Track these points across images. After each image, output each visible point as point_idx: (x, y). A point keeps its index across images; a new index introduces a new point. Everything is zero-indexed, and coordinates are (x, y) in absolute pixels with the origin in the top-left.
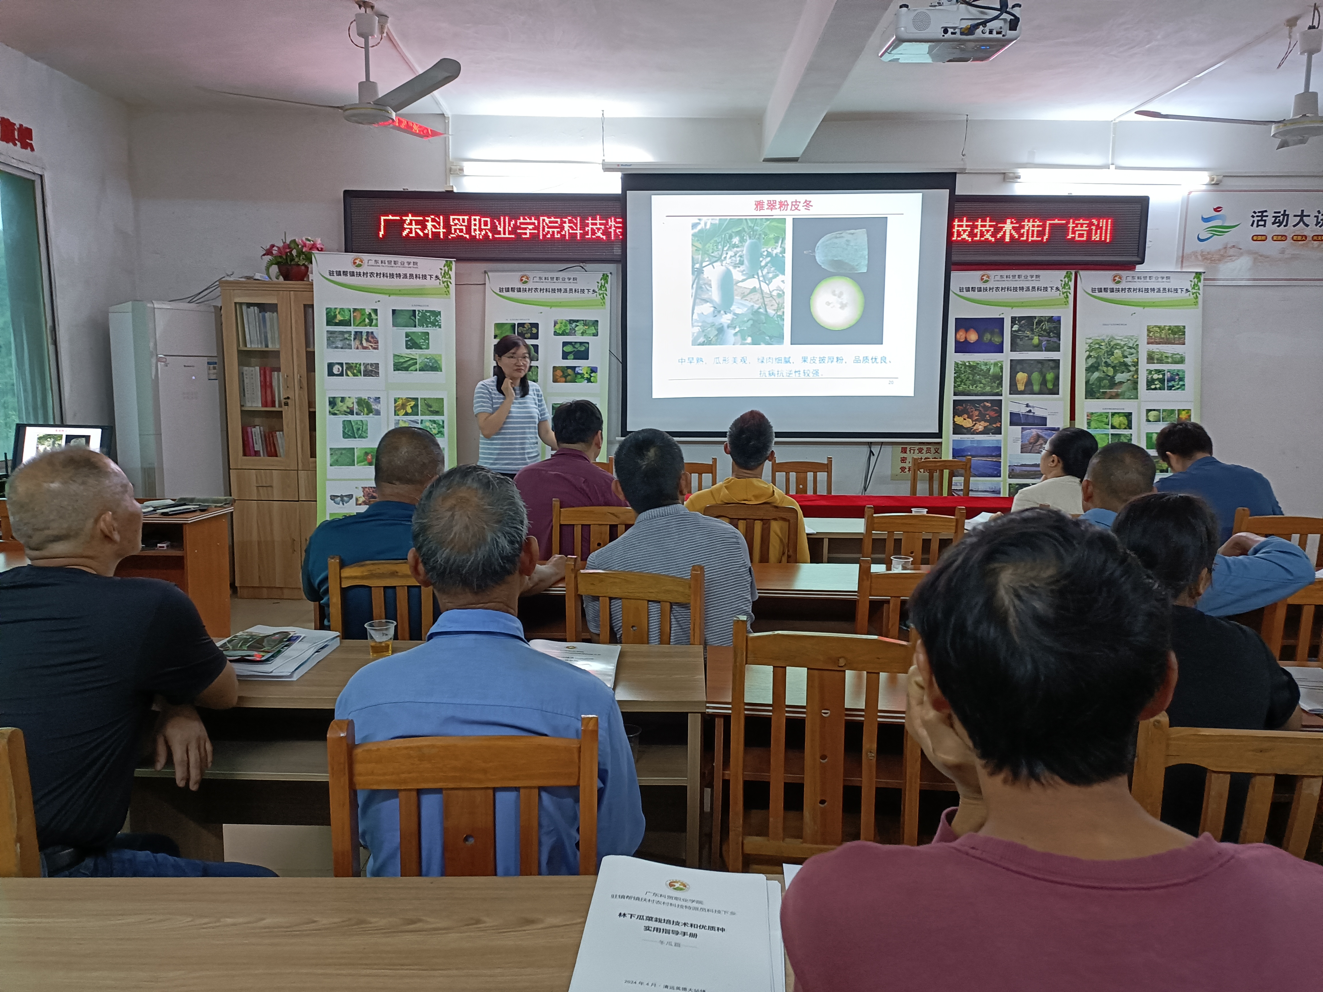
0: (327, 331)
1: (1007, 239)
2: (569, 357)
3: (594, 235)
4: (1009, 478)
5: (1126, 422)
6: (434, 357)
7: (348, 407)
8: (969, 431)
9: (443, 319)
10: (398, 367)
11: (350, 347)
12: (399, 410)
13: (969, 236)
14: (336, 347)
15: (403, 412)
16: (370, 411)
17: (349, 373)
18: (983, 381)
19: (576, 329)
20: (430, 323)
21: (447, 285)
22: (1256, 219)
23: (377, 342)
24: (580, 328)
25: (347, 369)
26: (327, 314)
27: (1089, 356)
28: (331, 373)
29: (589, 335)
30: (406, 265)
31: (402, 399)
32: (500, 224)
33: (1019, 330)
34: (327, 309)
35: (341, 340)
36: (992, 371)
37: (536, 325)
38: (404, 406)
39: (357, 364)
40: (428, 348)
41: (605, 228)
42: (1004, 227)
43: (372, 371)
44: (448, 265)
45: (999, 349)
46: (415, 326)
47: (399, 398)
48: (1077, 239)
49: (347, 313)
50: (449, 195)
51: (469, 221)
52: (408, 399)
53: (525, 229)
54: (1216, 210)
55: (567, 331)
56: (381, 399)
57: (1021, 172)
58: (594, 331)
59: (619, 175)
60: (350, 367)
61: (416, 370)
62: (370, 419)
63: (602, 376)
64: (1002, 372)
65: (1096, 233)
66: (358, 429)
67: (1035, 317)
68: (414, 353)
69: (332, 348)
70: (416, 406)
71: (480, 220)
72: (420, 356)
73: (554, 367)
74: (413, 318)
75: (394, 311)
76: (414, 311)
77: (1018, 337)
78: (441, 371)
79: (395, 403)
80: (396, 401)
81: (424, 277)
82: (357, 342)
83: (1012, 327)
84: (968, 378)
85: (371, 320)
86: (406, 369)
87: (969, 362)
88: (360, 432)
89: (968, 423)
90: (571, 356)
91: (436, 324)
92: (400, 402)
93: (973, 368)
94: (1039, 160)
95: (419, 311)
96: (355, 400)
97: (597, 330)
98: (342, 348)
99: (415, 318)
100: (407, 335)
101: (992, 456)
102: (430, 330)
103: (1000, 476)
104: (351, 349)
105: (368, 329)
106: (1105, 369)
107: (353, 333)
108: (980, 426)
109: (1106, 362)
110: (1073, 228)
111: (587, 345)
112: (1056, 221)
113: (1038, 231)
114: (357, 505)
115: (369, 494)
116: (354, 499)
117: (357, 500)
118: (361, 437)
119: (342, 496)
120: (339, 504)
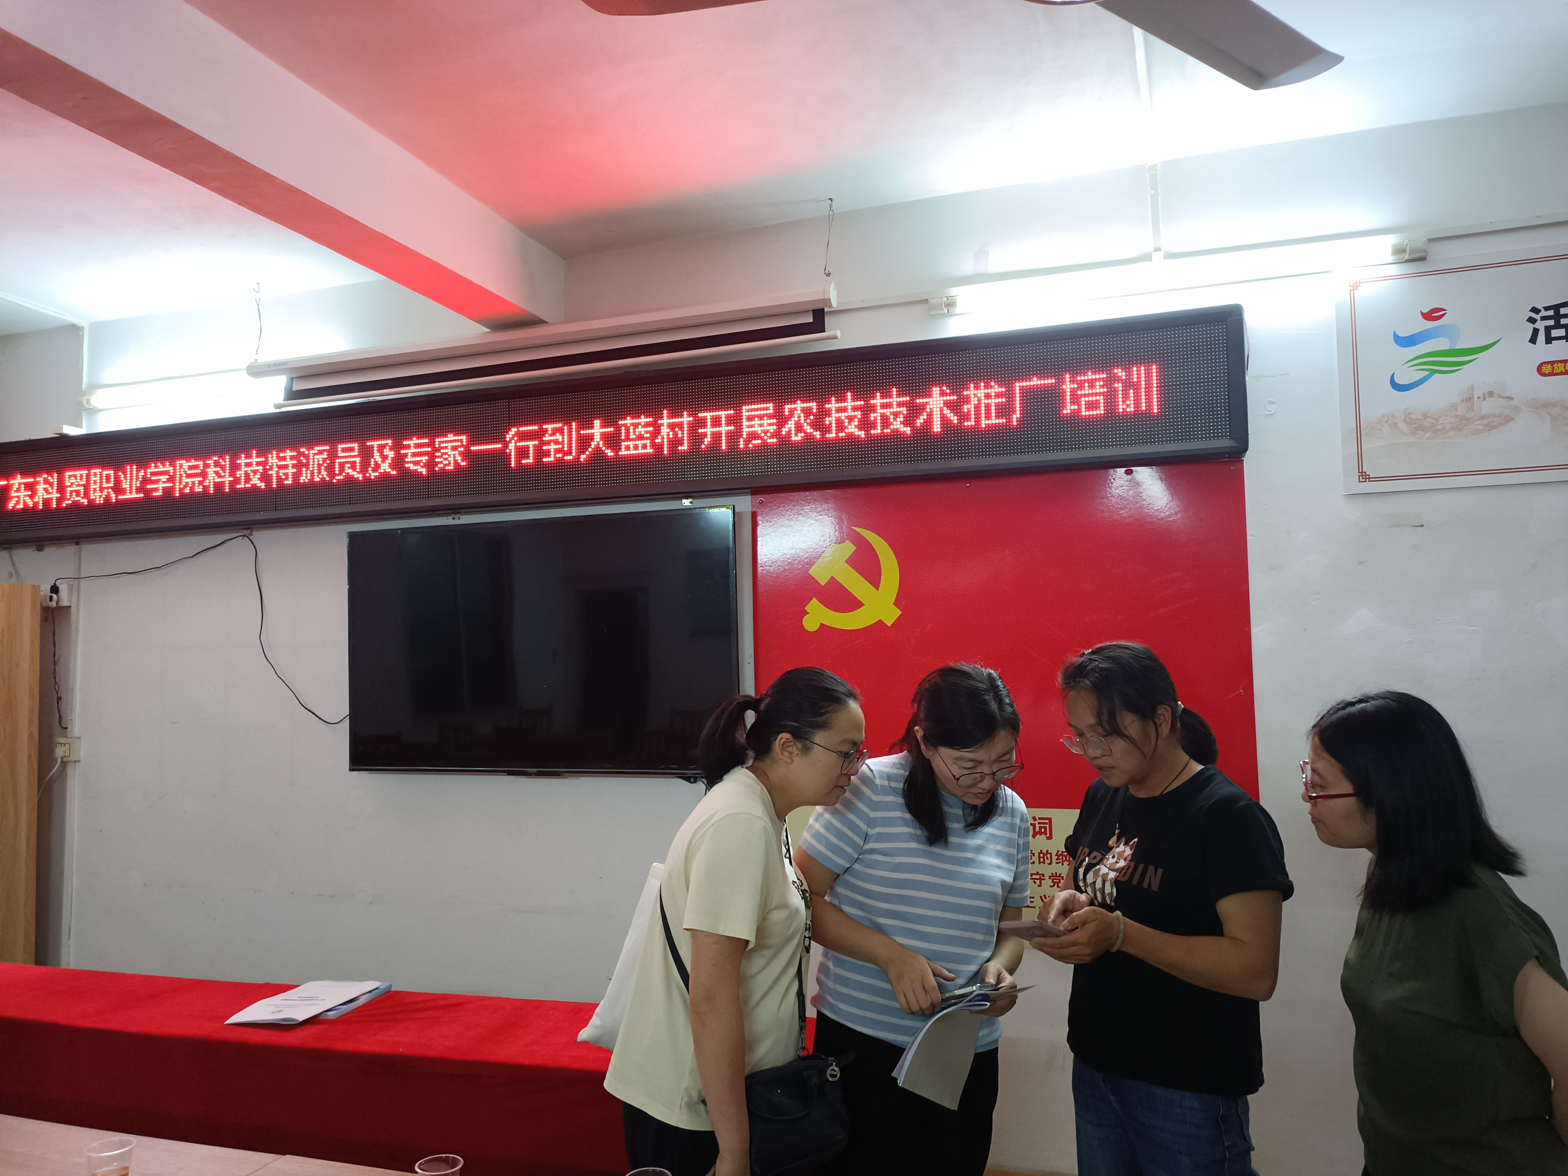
3: (249, 483)
32: (125, 478)
41: (264, 468)
48: (1083, 413)
50: (65, 442)
51: (88, 476)
53: (157, 482)
57: (961, 292)
59: (280, 380)
65: (1126, 398)
71: (101, 474)
110: (1073, 391)
112: (1035, 382)
113: (998, 405)
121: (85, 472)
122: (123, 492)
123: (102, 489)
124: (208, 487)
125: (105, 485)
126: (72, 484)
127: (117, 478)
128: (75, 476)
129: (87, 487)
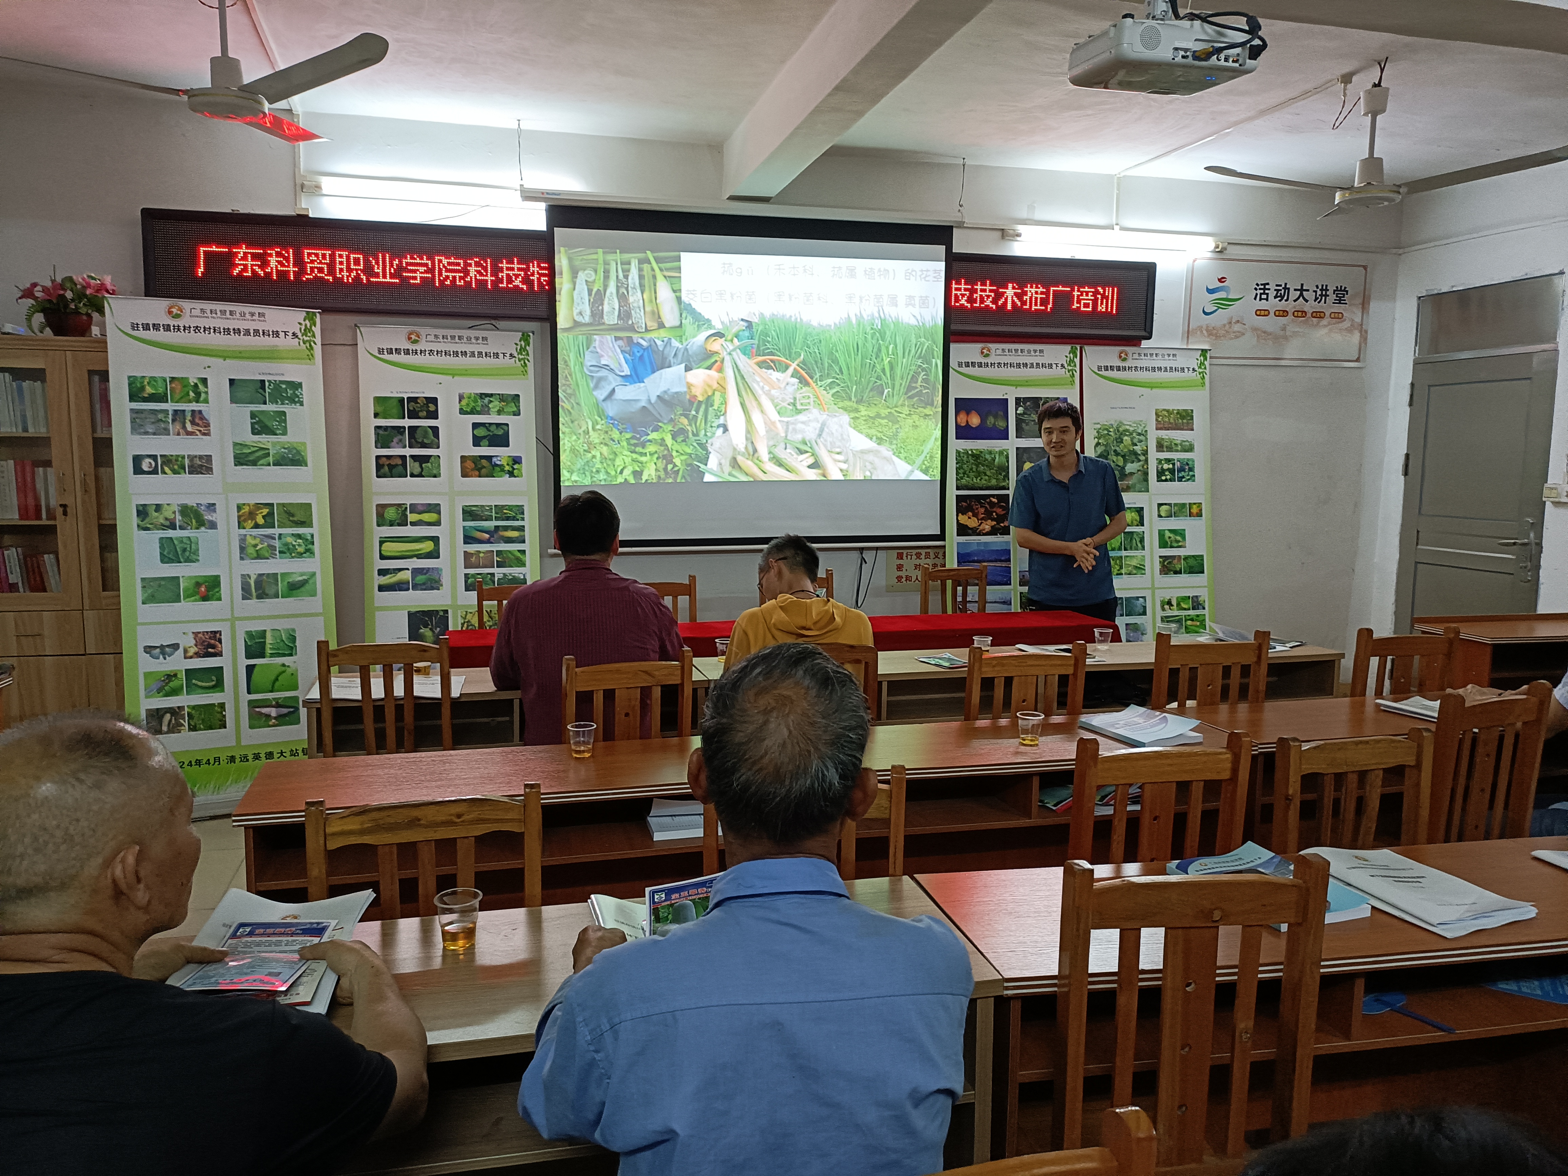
0: (131, 410)
1: (1010, 307)
2: (481, 444)
3: (511, 283)
4: (1020, 585)
5: (1138, 518)
6: (295, 445)
7: (166, 519)
8: (975, 532)
9: (305, 393)
10: (240, 460)
11: (166, 432)
12: (245, 521)
13: (968, 301)
14: (146, 433)
15: (250, 523)
16: (201, 523)
17: (166, 469)
18: (988, 473)
19: (490, 406)
20: (288, 398)
21: (310, 345)
22: (1259, 292)
23: (207, 425)
24: (495, 405)
25: (163, 463)
26: (130, 385)
27: (1098, 444)
28: (138, 470)
29: (508, 414)
30: (248, 316)
31: (249, 505)
32: (377, 263)
33: (1024, 413)
34: (129, 377)
35: (153, 423)
36: (997, 460)
37: (434, 401)
38: (252, 515)
39: (178, 456)
40: (285, 433)
41: (526, 274)
42: (1005, 293)
43: (202, 466)
44: (310, 317)
45: (1004, 435)
46: (265, 403)
47: (244, 504)
48: (1082, 309)
49: (160, 382)
50: (302, 222)
51: (332, 256)
52: (258, 506)
53: (415, 271)
54: (1220, 280)
55: (478, 409)
56: (217, 506)
57: (1021, 228)
58: (515, 409)
59: (542, 206)
60: (167, 460)
61: (269, 465)
62: (202, 535)
63: (530, 468)
64: (1008, 462)
65: (1102, 303)
66: (184, 550)
67: (1041, 398)
68: (265, 440)
69: (140, 434)
70: (271, 514)
71: (348, 258)
72: (274, 444)
73: (462, 457)
74: (261, 391)
75: (232, 382)
76: (263, 382)
77: (1023, 421)
78: (306, 466)
79: (238, 512)
80: (239, 508)
81: (276, 334)
82: (178, 426)
83: (1016, 410)
84: (971, 469)
85: (198, 394)
86: (254, 463)
87: (971, 450)
88: (187, 554)
89: (972, 523)
90: (486, 442)
91: (295, 400)
92: (246, 509)
93: (977, 457)
94: (1039, 215)
95: (269, 381)
96: (176, 509)
97: (518, 407)
98: (154, 434)
99: (265, 392)
100: (253, 415)
101: (1001, 561)
102: (286, 408)
103: (1010, 584)
104: (169, 434)
105: (194, 406)
107: (170, 413)
108: (987, 526)
109: (1115, 451)
110: (1078, 296)
111: (506, 428)
112: (1060, 288)
113: (1041, 298)
114: (185, 658)
115: (204, 641)
116: (181, 650)
117: (186, 651)
118: (188, 560)
119: (162, 647)
120: (158, 658)
122: (375, 275)
123: (349, 270)
124: (469, 282)
125: (353, 267)
126: (312, 262)
127: (367, 262)
128: (317, 255)
129: (332, 266)
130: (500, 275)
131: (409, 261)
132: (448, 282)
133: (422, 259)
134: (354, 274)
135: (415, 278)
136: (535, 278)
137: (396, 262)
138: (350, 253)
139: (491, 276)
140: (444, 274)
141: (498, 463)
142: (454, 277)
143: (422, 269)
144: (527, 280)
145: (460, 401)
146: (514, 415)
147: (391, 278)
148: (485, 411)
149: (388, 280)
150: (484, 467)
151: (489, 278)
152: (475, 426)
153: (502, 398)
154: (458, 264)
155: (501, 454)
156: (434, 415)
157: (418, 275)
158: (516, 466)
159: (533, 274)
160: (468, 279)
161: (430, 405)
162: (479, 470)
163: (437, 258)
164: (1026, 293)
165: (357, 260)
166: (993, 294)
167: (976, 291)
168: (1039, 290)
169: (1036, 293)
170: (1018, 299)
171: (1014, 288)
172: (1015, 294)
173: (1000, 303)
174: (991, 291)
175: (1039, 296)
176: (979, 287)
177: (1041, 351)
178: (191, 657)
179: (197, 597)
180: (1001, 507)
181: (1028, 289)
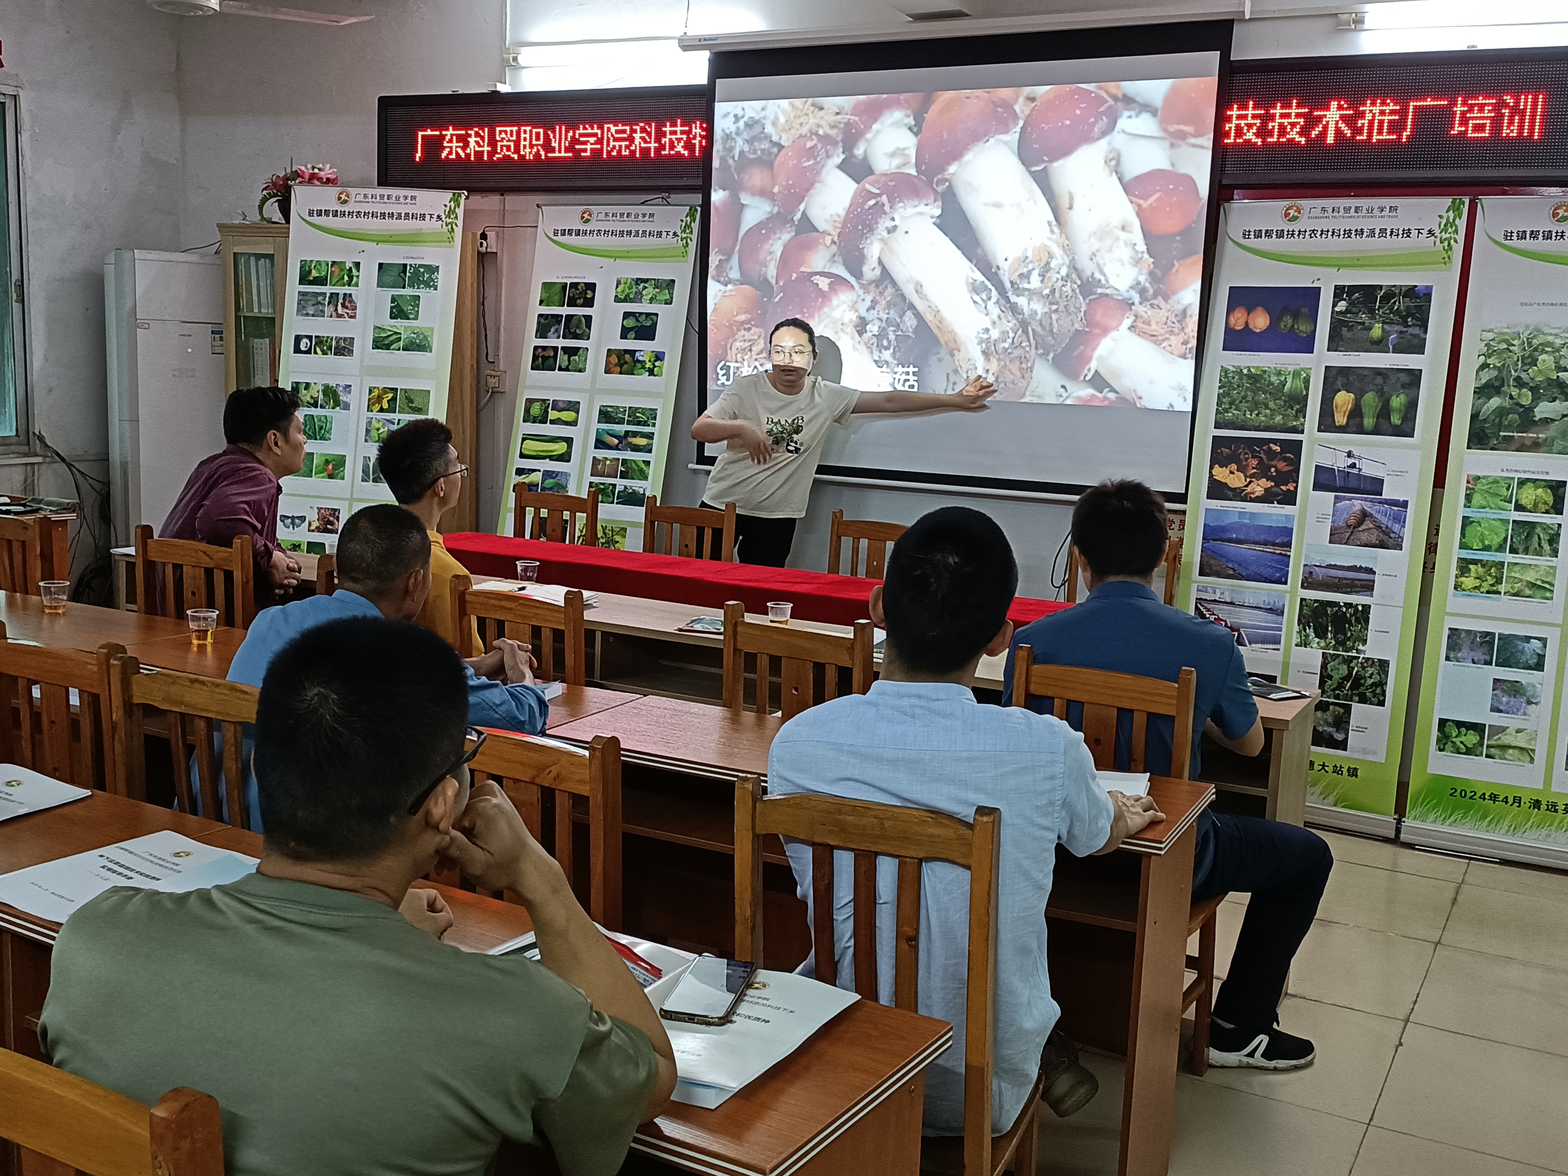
0: (299, 292)
1: (1330, 139)
2: (628, 336)
3: (673, 150)
4: (1303, 587)
5: (1551, 500)
6: (423, 331)
7: (312, 397)
8: (1237, 495)
9: (441, 278)
10: (381, 344)
11: (322, 314)
12: (373, 404)
13: (1257, 135)
14: (307, 315)
15: (377, 407)
16: (337, 403)
17: (318, 350)
18: (1271, 405)
19: (644, 293)
20: (424, 282)
21: (452, 228)
23: (355, 308)
24: (649, 292)
25: (316, 343)
26: (301, 268)
27: (1484, 366)
28: (297, 350)
29: (660, 302)
30: (402, 200)
31: (378, 388)
32: (554, 137)
33: (1348, 311)
34: (302, 261)
35: (313, 305)
36: (1288, 386)
37: (592, 287)
38: (379, 399)
39: (328, 337)
40: (416, 318)
41: (688, 137)
42: (1325, 116)
43: (345, 348)
44: (456, 200)
45: (1307, 346)
46: (404, 287)
47: (375, 388)
48: (1470, 135)
49: (323, 265)
50: (494, 97)
51: (518, 133)
52: (386, 390)
53: (585, 143)
55: (632, 296)
56: (352, 388)
57: (1368, 9)
58: (668, 297)
59: (706, 55)
60: (320, 341)
61: (399, 349)
62: (335, 414)
63: (671, 367)
64: (1307, 388)
65: (1511, 123)
66: (321, 428)
67: (1381, 287)
68: (400, 324)
69: (302, 315)
70: (394, 399)
71: (531, 131)
72: (406, 328)
73: (609, 350)
74: (402, 274)
75: (381, 265)
76: (405, 265)
77: (1344, 323)
78: (431, 351)
79: (370, 394)
80: (370, 391)
81: (423, 217)
82: (332, 308)
83: (1334, 305)
84: (1244, 398)
85: (351, 278)
86: (387, 347)
87: (1249, 368)
88: (323, 431)
89: (1235, 480)
90: (632, 334)
91: (430, 284)
92: (376, 393)
93: (1256, 379)
95: (411, 265)
96: (321, 388)
97: (671, 295)
98: (313, 316)
99: (405, 275)
100: (393, 300)
101: (1275, 544)
102: (422, 292)
103: (1285, 583)
104: (324, 316)
105: (346, 290)
106: (1515, 392)
107: (328, 295)
108: (1258, 488)
109: (1518, 379)
110: (1463, 113)
111: (655, 318)
112: (1429, 102)
113: (1390, 122)
114: (309, 531)
115: (325, 517)
116: (307, 522)
117: (310, 525)
118: (323, 438)
119: (293, 518)
120: (288, 527)
121: (515, 129)
122: (553, 150)
123: (532, 146)
124: (634, 152)
125: (534, 142)
126: (503, 139)
127: (546, 136)
128: (506, 132)
129: (517, 143)
130: (663, 140)
131: (582, 131)
132: (614, 153)
133: (592, 128)
134: (535, 150)
135: (585, 150)
136: (696, 142)
137: (570, 134)
138: (533, 128)
139: (655, 142)
140: (612, 143)
141: (641, 358)
142: (620, 146)
143: (592, 140)
144: (689, 146)
145: (617, 287)
146: (666, 303)
147: (565, 152)
148: (637, 298)
149: (563, 154)
150: (626, 363)
151: (653, 145)
152: (627, 315)
153: (658, 284)
154: (624, 132)
155: (644, 348)
156: (590, 303)
157: (589, 147)
158: (657, 364)
159: (695, 138)
160: (633, 148)
161: (588, 292)
162: (621, 366)
163: (606, 126)
164: (1362, 115)
165: (538, 134)
166: (1302, 121)
167: (1272, 118)
168: (1387, 109)
169: (1382, 113)
170: (1347, 125)
171: (1340, 108)
172: (1342, 117)
173: (1314, 134)
174: (1298, 115)
175: (1386, 118)
176: (1278, 111)
177: (1393, 209)
178: (313, 531)
179: (325, 474)
180: (1285, 459)
181: (1367, 108)
